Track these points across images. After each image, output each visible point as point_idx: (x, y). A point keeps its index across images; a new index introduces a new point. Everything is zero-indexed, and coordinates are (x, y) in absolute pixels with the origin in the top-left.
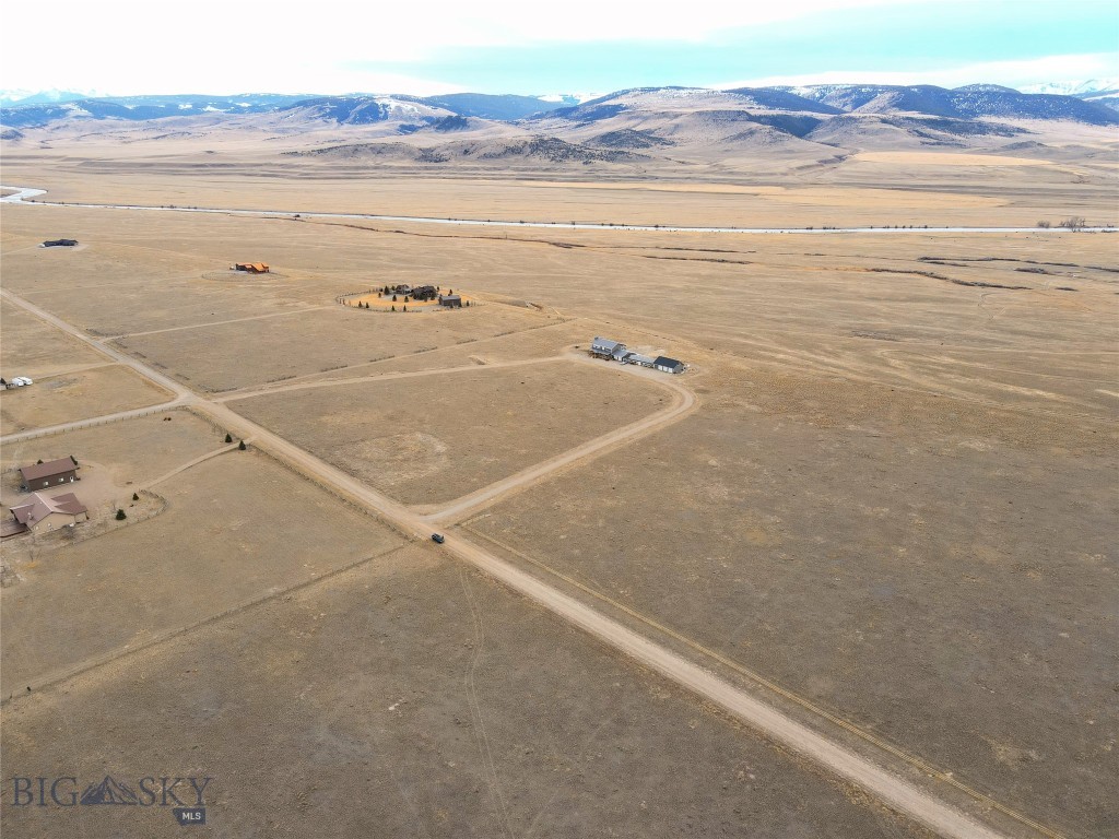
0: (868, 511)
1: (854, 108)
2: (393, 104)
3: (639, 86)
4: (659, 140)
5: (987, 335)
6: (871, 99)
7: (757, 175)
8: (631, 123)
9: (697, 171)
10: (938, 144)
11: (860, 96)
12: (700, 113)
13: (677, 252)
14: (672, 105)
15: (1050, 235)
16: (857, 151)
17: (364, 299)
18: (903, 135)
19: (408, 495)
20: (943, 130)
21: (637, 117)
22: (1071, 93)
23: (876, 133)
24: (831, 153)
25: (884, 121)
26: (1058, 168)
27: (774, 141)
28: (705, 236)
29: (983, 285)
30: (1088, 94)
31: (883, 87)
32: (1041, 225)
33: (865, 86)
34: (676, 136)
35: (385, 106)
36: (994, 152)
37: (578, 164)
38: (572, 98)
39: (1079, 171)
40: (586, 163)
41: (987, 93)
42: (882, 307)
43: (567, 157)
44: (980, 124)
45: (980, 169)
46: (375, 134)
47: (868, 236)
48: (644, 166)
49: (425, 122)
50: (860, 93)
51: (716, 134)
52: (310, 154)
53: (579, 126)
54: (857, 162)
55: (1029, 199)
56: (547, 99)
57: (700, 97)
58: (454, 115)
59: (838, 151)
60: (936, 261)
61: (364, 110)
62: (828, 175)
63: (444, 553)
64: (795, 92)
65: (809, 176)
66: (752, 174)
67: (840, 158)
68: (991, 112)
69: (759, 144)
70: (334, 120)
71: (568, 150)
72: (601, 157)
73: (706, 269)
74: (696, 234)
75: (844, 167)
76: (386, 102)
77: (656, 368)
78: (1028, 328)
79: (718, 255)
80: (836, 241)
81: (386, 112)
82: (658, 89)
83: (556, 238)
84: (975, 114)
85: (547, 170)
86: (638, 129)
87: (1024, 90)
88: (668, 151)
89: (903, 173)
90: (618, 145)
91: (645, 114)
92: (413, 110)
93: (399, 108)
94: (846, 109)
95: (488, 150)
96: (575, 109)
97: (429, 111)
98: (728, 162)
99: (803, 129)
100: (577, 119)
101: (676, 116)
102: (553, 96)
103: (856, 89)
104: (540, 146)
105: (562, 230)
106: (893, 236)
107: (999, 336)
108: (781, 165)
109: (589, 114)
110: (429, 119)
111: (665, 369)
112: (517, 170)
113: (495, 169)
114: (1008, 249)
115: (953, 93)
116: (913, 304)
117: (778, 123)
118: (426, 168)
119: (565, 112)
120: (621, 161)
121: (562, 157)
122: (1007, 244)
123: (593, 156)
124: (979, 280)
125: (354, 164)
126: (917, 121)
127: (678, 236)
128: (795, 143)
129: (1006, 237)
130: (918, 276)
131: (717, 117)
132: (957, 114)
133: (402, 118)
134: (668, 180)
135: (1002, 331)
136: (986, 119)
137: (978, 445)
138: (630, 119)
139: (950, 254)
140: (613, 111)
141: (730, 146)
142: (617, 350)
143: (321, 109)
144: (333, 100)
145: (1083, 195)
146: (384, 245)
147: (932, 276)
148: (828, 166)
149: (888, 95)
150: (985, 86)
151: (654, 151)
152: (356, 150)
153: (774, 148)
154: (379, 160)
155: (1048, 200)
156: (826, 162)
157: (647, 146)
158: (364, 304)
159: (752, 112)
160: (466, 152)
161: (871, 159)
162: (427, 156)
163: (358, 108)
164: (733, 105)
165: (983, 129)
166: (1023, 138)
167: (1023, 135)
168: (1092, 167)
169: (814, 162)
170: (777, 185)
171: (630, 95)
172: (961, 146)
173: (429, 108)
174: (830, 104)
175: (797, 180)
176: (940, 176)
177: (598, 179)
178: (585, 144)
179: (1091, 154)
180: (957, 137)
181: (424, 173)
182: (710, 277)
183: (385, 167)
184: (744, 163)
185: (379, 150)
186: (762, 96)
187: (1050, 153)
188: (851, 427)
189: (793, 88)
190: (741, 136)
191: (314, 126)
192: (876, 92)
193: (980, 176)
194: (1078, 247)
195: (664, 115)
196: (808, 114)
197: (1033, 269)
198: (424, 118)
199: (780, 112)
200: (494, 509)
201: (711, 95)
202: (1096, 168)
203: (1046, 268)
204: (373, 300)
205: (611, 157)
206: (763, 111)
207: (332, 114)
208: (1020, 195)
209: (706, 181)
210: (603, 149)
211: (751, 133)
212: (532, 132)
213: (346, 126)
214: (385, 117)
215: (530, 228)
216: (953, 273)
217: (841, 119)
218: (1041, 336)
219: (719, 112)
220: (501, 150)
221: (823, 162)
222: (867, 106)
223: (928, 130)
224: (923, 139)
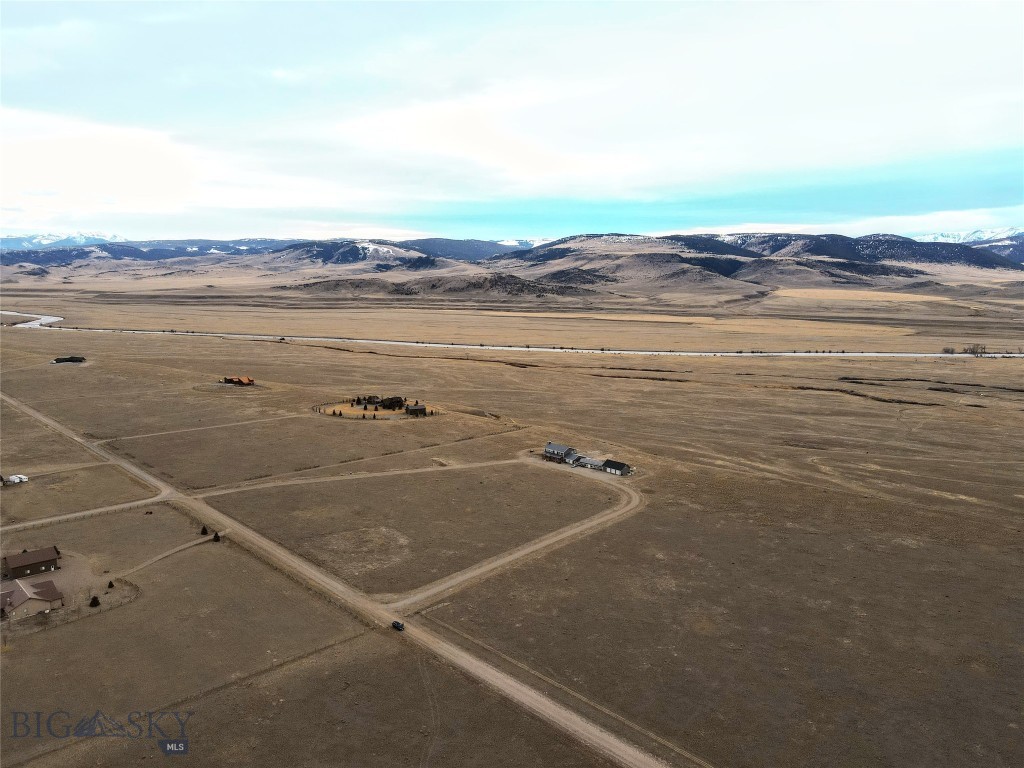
0: (811, 603)
1: (773, 252)
2: (372, 247)
3: (584, 233)
4: (602, 277)
5: (908, 445)
6: (787, 245)
7: (690, 307)
8: (579, 263)
9: (638, 304)
10: (848, 283)
11: (777, 242)
12: (638, 256)
13: (622, 372)
14: (613, 248)
15: (956, 360)
16: (777, 288)
17: (338, 408)
18: (816, 275)
19: (371, 585)
20: (851, 271)
21: (583, 259)
22: (961, 241)
23: (792, 273)
24: (754, 289)
25: (799, 263)
26: (955, 303)
27: (704, 279)
28: (645, 358)
29: (900, 402)
30: (975, 243)
31: (796, 236)
32: (947, 351)
33: (780, 235)
34: (618, 274)
35: (364, 249)
36: (897, 290)
37: (532, 297)
38: (527, 242)
39: (974, 306)
40: (539, 296)
41: (887, 241)
42: (810, 420)
43: (522, 291)
44: (883, 267)
45: (887, 304)
46: (354, 272)
47: (793, 359)
48: (590, 299)
49: (398, 262)
50: (777, 240)
51: (653, 273)
52: (297, 288)
53: (533, 265)
54: (777, 297)
55: (934, 329)
56: (505, 243)
57: (638, 243)
58: (424, 256)
59: (761, 288)
60: (854, 380)
61: (347, 252)
62: (754, 309)
63: (404, 641)
64: (720, 239)
65: (736, 309)
66: (685, 306)
67: (763, 294)
68: (892, 257)
69: (691, 281)
70: (320, 260)
71: (523, 285)
72: (552, 291)
73: (648, 386)
74: (637, 356)
75: (766, 301)
76: (366, 245)
77: (605, 471)
78: (945, 439)
79: (657, 374)
80: (764, 363)
81: (365, 254)
82: (602, 235)
83: (512, 359)
84: (878, 259)
85: (504, 302)
86: (584, 268)
87: (918, 239)
88: (611, 286)
89: (819, 307)
90: (566, 282)
91: (590, 256)
92: (388, 252)
93: (376, 251)
94: (765, 253)
95: (452, 285)
96: (530, 251)
97: (402, 253)
98: (665, 296)
99: (730, 269)
100: (531, 259)
101: (618, 258)
102: (510, 240)
103: (773, 237)
104: (499, 281)
105: (517, 352)
106: (815, 359)
107: (918, 446)
108: (711, 299)
109: (541, 256)
110: (401, 259)
111: (613, 471)
112: (478, 301)
113: (459, 301)
114: (918, 371)
115: (857, 241)
116: (838, 418)
117: (706, 264)
118: (398, 300)
119: (521, 253)
120: (570, 295)
121: (518, 290)
122: (917, 366)
123: (545, 290)
124: (895, 398)
125: (335, 296)
126: (828, 263)
127: (622, 358)
128: (722, 281)
129: (917, 361)
130: (839, 394)
131: (653, 259)
132: (863, 259)
133: (378, 259)
134: (611, 311)
135: (921, 441)
136: (887, 263)
137: (910, 542)
138: (577, 260)
139: (867, 375)
140: (563, 253)
141: (665, 283)
142: (568, 454)
143: (308, 251)
144: (320, 244)
145: (981, 326)
146: (358, 364)
147: (852, 393)
148: (752, 300)
149: (801, 243)
150: (884, 235)
151: (599, 286)
152: (338, 284)
153: (704, 285)
154: (357, 293)
155: (949, 331)
156: (751, 297)
157: (592, 282)
158: (338, 412)
159: (684, 255)
160: (434, 286)
161: (790, 295)
162: (401, 290)
163: (341, 250)
164: (666, 249)
165: (886, 271)
166: (922, 278)
167: (922, 276)
168: (986, 303)
169: (739, 297)
170: (708, 315)
171: (578, 240)
172: (867, 285)
173: (402, 251)
174: (751, 249)
175: (726, 312)
176: (854, 309)
177: (550, 309)
178: (539, 280)
179: (984, 292)
180: (864, 277)
181: (396, 304)
182: (652, 393)
183: (362, 299)
184: (679, 297)
185: (357, 285)
186: (692, 242)
187: (948, 291)
188: (789, 525)
189: (718, 236)
190: (674, 275)
191: (302, 265)
192: (791, 240)
193: (887, 310)
194: (983, 369)
195: (607, 257)
196: (732, 257)
197: (941, 387)
198: (396, 259)
199: (708, 256)
200: (452, 598)
201: (648, 241)
202: (990, 304)
203: (955, 387)
204: (346, 409)
205: (561, 292)
206: (693, 254)
207: (317, 256)
208: (924, 326)
209: (646, 312)
210: (554, 284)
211: (684, 272)
212: (491, 270)
213: (329, 265)
214: (364, 258)
215: (489, 350)
216: (872, 392)
217: (762, 262)
218: (957, 447)
219: (655, 254)
220: (465, 285)
221: (748, 297)
222: (783, 251)
223: (838, 272)
224: (834, 279)
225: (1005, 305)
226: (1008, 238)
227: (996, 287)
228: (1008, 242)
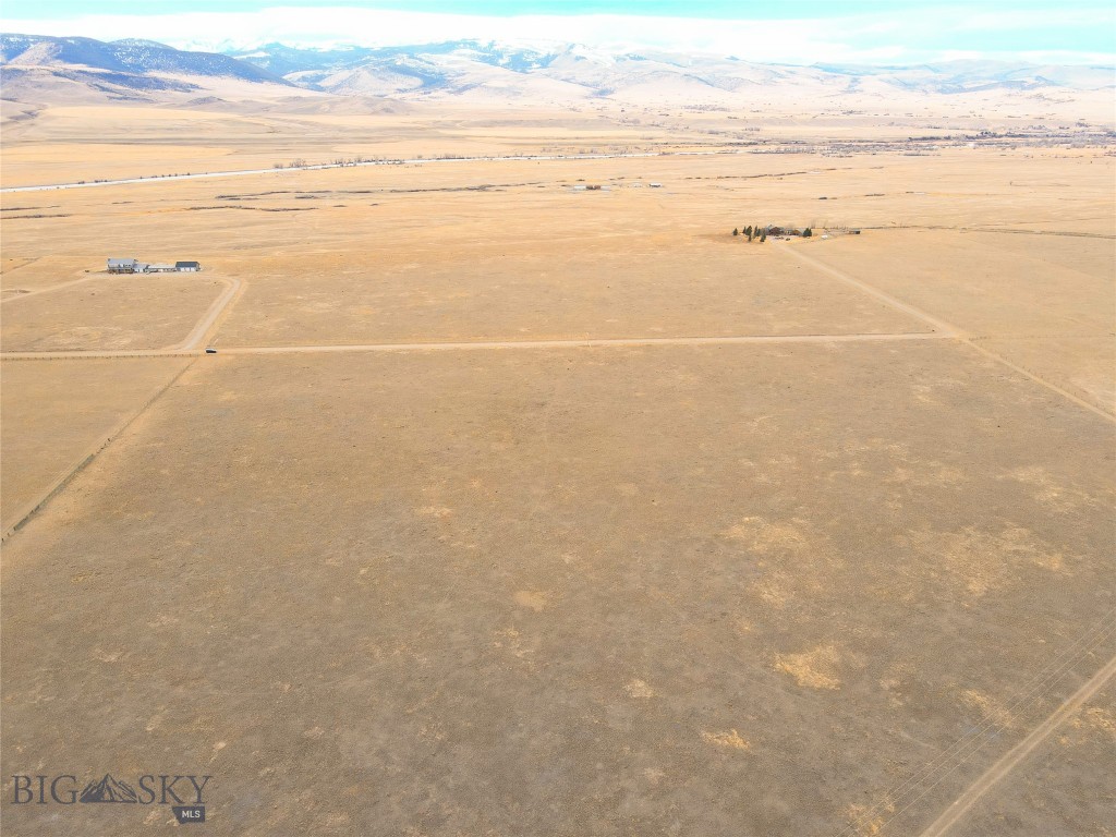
1: (11, 59)
6: (25, 49)
10: (126, 99)
11: (10, 45)
16: (45, 107)
18: (81, 86)
20: (121, 84)
23: (54, 86)
24: (15, 108)
25: (56, 74)
30: (233, 53)
31: (33, 37)
32: (276, 167)
33: (12, 36)
36: (182, 106)
39: (268, 123)
41: (147, 48)
44: (156, 80)
45: (185, 123)
50: (8, 43)
54: (53, 117)
62: (31, 132)
67: (31, 114)
68: (158, 67)
75: (41, 124)
84: (143, 69)
87: (178, 48)
89: (114, 127)
103: (4, 39)
115: (112, 47)
126: (92, 74)
132: (128, 69)
136: (157, 74)
148: (23, 123)
149: (44, 46)
150: (140, 41)
165: (160, 84)
166: (201, 93)
167: (197, 90)
172: (149, 101)
176: (153, 129)
179: (266, 109)
180: (139, 92)
187: (232, 107)
192: (28, 42)
208: (240, 145)
217: (6, 71)
221: (17, 119)
222: (23, 57)
223: (107, 85)
224: (108, 94)
225: (291, 121)
226: (259, 50)
227: (272, 102)
228: (262, 54)
